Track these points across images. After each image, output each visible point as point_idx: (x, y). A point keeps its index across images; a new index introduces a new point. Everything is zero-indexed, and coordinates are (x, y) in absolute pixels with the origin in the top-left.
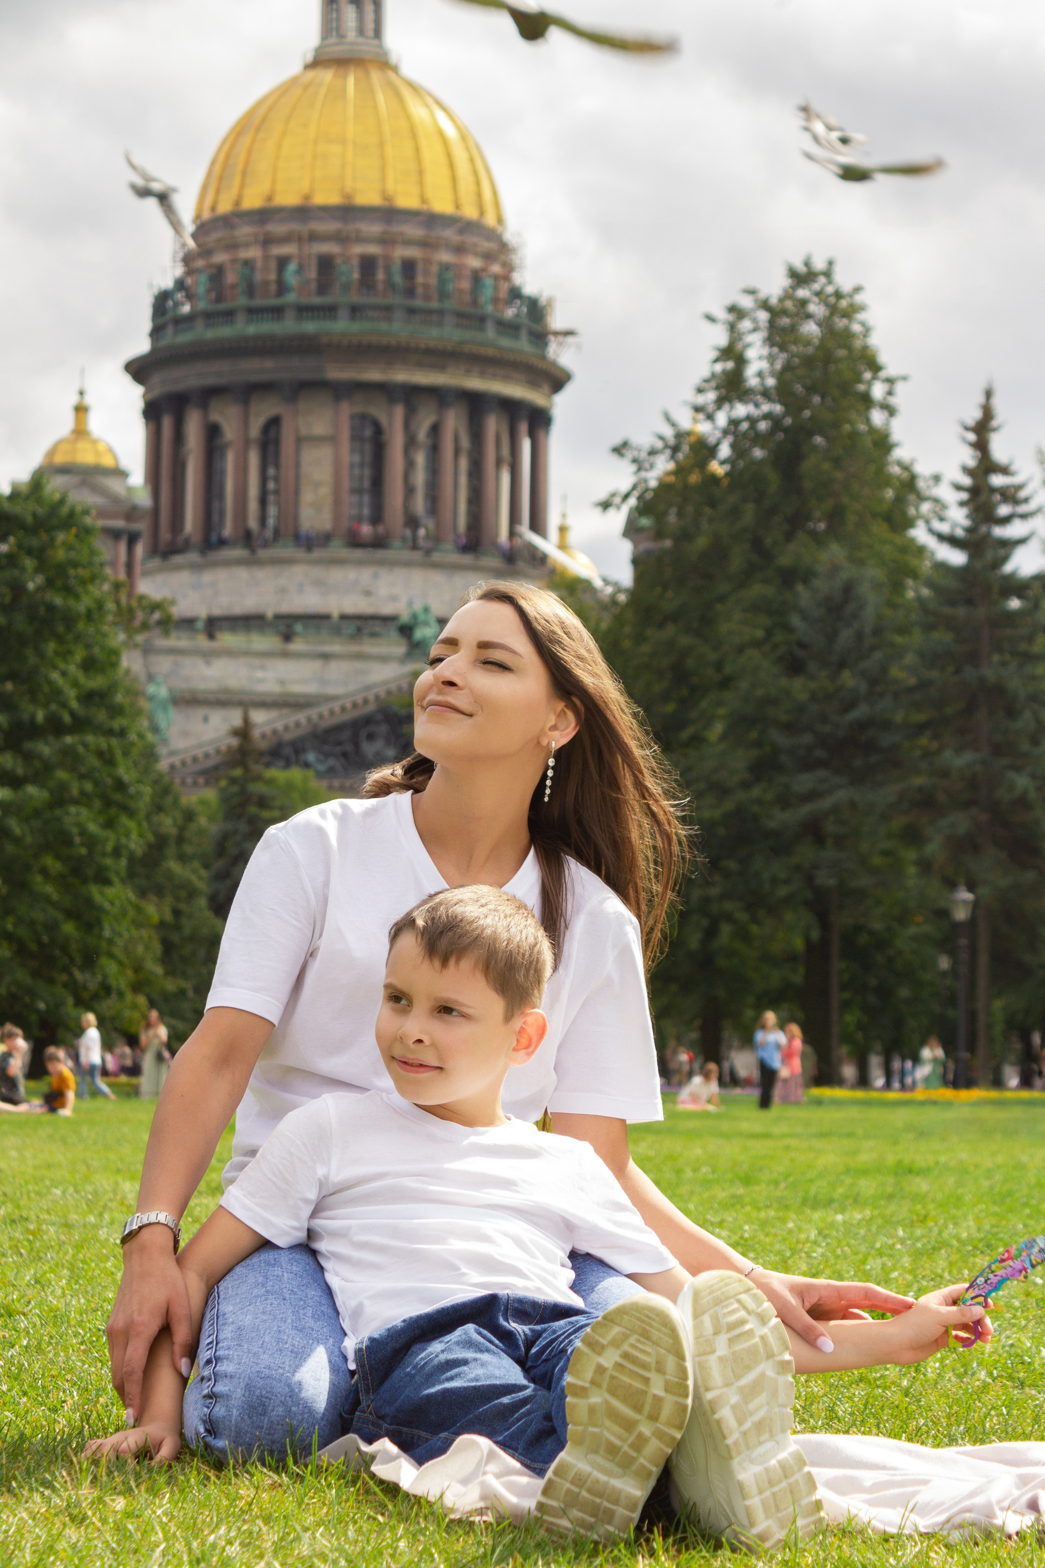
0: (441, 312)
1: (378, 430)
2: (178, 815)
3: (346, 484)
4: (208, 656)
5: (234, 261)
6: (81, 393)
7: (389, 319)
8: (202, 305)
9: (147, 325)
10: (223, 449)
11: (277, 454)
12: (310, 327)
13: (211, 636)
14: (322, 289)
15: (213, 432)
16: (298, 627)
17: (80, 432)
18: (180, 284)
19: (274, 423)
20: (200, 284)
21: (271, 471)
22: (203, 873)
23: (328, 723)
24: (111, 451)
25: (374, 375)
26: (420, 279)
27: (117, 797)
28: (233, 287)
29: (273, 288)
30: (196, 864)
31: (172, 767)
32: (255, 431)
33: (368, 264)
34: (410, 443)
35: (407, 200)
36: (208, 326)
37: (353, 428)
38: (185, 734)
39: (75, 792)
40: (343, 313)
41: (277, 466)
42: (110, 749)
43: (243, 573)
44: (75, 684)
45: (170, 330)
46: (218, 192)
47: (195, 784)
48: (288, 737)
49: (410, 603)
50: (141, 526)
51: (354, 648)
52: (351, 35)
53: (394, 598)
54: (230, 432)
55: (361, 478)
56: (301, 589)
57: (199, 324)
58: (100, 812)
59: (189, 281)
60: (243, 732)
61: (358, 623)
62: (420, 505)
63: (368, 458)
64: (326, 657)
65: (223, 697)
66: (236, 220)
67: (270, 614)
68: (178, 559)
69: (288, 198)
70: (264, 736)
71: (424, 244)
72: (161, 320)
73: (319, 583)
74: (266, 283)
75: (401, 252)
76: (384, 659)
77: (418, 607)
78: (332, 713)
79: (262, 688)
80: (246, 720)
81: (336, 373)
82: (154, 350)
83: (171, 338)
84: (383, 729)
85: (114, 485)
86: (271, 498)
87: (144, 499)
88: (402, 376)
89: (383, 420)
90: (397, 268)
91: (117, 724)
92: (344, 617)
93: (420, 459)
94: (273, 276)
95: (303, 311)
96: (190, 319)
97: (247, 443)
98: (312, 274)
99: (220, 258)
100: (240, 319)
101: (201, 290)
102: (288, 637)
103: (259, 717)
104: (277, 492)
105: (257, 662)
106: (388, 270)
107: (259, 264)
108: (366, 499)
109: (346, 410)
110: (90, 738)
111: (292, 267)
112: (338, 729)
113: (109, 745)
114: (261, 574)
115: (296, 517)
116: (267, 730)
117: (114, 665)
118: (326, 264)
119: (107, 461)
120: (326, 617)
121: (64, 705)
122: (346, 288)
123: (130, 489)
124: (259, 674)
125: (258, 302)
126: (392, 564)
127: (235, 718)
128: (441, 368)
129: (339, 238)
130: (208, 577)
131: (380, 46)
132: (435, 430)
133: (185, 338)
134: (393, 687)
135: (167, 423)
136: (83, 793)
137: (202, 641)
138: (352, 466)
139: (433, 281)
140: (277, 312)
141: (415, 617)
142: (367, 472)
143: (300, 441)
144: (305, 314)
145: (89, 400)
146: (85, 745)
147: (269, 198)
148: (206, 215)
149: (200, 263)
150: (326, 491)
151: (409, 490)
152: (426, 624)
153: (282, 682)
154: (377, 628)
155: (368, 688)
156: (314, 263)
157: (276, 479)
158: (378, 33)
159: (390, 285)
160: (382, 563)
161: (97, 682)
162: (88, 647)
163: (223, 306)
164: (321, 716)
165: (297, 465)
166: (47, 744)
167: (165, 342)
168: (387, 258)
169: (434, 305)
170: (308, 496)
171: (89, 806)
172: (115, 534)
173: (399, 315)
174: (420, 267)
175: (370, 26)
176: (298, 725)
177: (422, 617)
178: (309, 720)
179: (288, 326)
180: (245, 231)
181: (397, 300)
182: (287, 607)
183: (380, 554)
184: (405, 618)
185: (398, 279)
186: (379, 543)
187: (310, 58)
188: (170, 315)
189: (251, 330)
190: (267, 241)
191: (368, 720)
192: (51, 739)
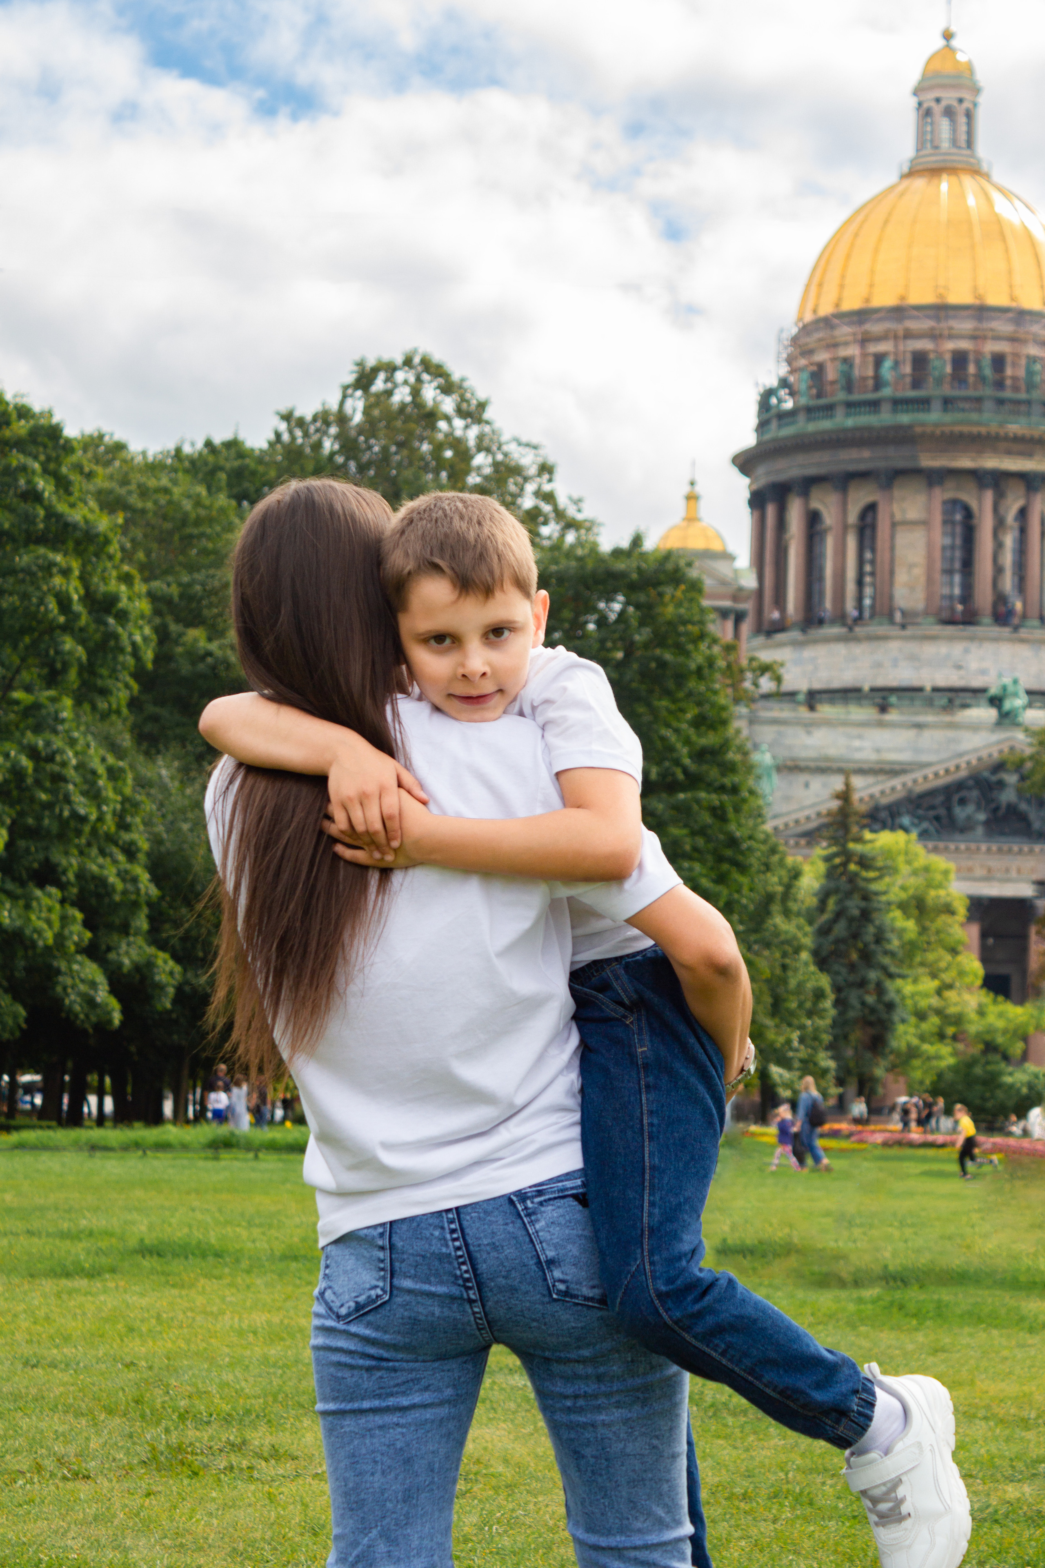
0: (1029, 402)
1: (968, 514)
2: (783, 873)
3: (938, 565)
4: (809, 726)
5: (833, 359)
6: (692, 484)
7: (980, 410)
8: (803, 401)
9: (752, 421)
10: (822, 534)
11: (873, 538)
12: (905, 418)
13: (812, 708)
14: (916, 384)
15: (813, 519)
16: (893, 699)
17: (691, 519)
18: (784, 383)
19: (871, 509)
20: (801, 381)
21: (868, 555)
22: (808, 929)
23: (921, 788)
24: (719, 536)
25: (965, 462)
26: (1009, 372)
27: (728, 853)
28: (833, 383)
29: (871, 383)
30: (802, 921)
31: (776, 829)
32: (853, 517)
33: (960, 359)
34: (999, 525)
35: (996, 298)
36: (809, 420)
37: (945, 513)
38: (787, 798)
39: (688, 848)
40: (936, 405)
41: (873, 550)
42: (722, 807)
43: (841, 649)
44: (687, 742)
45: (774, 424)
46: (819, 296)
47: (797, 844)
48: (884, 801)
49: (1000, 675)
50: (748, 606)
51: (947, 718)
52: (945, 145)
53: (983, 672)
54: (830, 518)
55: (952, 560)
56: (895, 663)
57: (801, 418)
58: (712, 869)
59: (792, 379)
60: (845, 796)
61: (949, 694)
62: (1008, 583)
63: (958, 541)
64: (919, 726)
65: (823, 765)
66: (836, 321)
67: (866, 688)
68: (780, 637)
69: (885, 299)
70: (861, 800)
71: (1013, 339)
72: (766, 416)
73: (913, 658)
74: (864, 379)
75: (991, 347)
76: (975, 727)
77: (1007, 680)
78: (925, 778)
79: (858, 756)
80: (847, 785)
81: (929, 461)
82: (759, 444)
83: (775, 432)
84: (975, 793)
85: (722, 568)
86: (868, 579)
87: (750, 582)
88: (991, 462)
89: (974, 505)
90: (987, 362)
91: (727, 781)
92: (935, 690)
93: (1009, 540)
94: (870, 372)
95: (898, 403)
96: (792, 414)
97: (845, 528)
98: (907, 369)
99: (822, 356)
100: (840, 412)
101: (803, 387)
102: (883, 709)
103: (857, 782)
104: (873, 574)
105: (855, 731)
106: (978, 363)
107: (857, 361)
108: (957, 578)
109: (940, 495)
110: (703, 795)
111: (888, 364)
112: (931, 793)
113: (721, 801)
114: (858, 649)
115: (891, 597)
116: (864, 794)
117: (724, 723)
118: (920, 360)
119: (716, 546)
120: (920, 690)
121: (677, 762)
122: (939, 381)
123: (736, 571)
124: (857, 743)
125: (856, 397)
126: (982, 639)
127: (837, 783)
128: (1029, 455)
129: (934, 336)
130: (808, 653)
131: (973, 156)
132: (1023, 513)
133: (788, 431)
134: (984, 754)
135: (771, 511)
136: (695, 849)
137: (803, 712)
138: (944, 548)
139: (1021, 373)
140: (874, 405)
141: (1004, 688)
142: (958, 554)
143: (894, 525)
144: (900, 407)
145: (698, 489)
146: (698, 801)
147: (867, 300)
148: (808, 317)
149: (803, 362)
150: (919, 572)
151: (998, 570)
152: (1015, 695)
153: (878, 751)
154: (967, 698)
155: (961, 755)
156: (909, 357)
157: (873, 562)
158: (970, 143)
159: (981, 378)
160: (972, 639)
161: (709, 739)
162: (699, 704)
163: (822, 401)
164: (915, 781)
165: (892, 548)
166: (660, 801)
167: (767, 437)
168: (978, 354)
169: (1023, 396)
170: (901, 577)
171: (702, 862)
172: (724, 613)
173: (989, 405)
174: (1009, 360)
175: (963, 137)
176: (893, 789)
177: (1011, 689)
178: (904, 785)
179: (885, 418)
180: (844, 331)
181: (988, 391)
182: (881, 682)
183: (971, 629)
184: (993, 691)
185: (988, 372)
186: (969, 619)
187: (906, 169)
188: (773, 411)
189: (850, 422)
190: (865, 340)
191: (960, 785)
192: (664, 795)
